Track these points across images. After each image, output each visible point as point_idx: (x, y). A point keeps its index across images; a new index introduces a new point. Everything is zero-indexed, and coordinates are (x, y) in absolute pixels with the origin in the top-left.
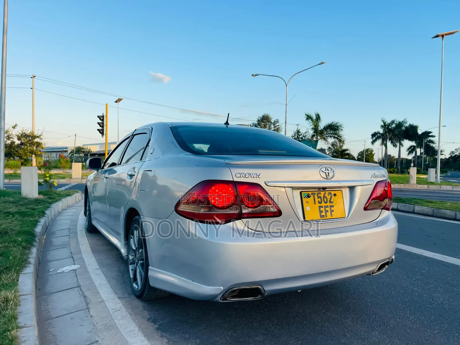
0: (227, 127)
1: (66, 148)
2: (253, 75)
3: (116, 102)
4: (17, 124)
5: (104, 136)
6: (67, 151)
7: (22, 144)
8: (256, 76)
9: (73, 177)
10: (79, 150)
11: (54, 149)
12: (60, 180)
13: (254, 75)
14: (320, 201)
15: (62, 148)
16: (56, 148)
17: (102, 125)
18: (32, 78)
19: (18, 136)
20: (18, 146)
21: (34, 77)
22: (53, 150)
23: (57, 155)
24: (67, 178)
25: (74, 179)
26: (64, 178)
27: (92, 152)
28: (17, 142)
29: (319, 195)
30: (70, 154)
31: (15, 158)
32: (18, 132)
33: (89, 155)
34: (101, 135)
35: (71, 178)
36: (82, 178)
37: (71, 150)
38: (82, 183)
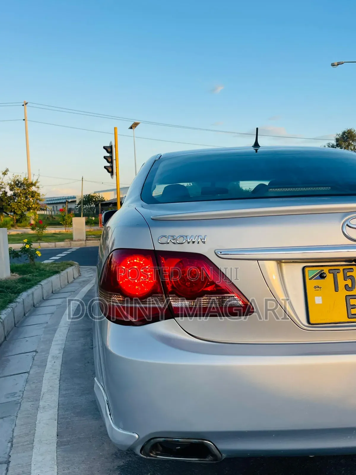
0: (256, 150)
1: (74, 197)
2: (333, 65)
3: (131, 128)
4: (9, 169)
5: (115, 176)
6: (75, 201)
7: (15, 195)
8: (339, 65)
9: (74, 238)
10: (88, 199)
11: (60, 199)
12: (57, 243)
13: (335, 64)
14: (350, 286)
15: (70, 197)
16: (62, 198)
17: (110, 160)
18: (23, 105)
19: (11, 185)
20: (10, 198)
21: (26, 104)
22: (58, 201)
23: (53, 207)
24: (67, 240)
25: (75, 241)
26: (62, 240)
27: (105, 201)
28: (10, 193)
29: (349, 274)
30: (78, 205)
31: (8, 214)
32: (10, 179)
33: (100, 205)
34: (109, 174)
35: (71, 239)
36: (87, 240)
37: (80, 200)
38: (87, 246)
